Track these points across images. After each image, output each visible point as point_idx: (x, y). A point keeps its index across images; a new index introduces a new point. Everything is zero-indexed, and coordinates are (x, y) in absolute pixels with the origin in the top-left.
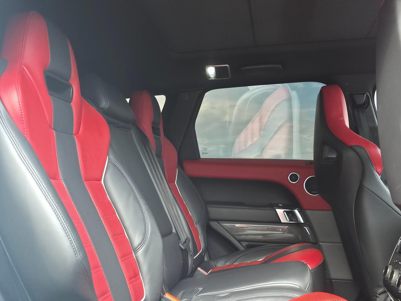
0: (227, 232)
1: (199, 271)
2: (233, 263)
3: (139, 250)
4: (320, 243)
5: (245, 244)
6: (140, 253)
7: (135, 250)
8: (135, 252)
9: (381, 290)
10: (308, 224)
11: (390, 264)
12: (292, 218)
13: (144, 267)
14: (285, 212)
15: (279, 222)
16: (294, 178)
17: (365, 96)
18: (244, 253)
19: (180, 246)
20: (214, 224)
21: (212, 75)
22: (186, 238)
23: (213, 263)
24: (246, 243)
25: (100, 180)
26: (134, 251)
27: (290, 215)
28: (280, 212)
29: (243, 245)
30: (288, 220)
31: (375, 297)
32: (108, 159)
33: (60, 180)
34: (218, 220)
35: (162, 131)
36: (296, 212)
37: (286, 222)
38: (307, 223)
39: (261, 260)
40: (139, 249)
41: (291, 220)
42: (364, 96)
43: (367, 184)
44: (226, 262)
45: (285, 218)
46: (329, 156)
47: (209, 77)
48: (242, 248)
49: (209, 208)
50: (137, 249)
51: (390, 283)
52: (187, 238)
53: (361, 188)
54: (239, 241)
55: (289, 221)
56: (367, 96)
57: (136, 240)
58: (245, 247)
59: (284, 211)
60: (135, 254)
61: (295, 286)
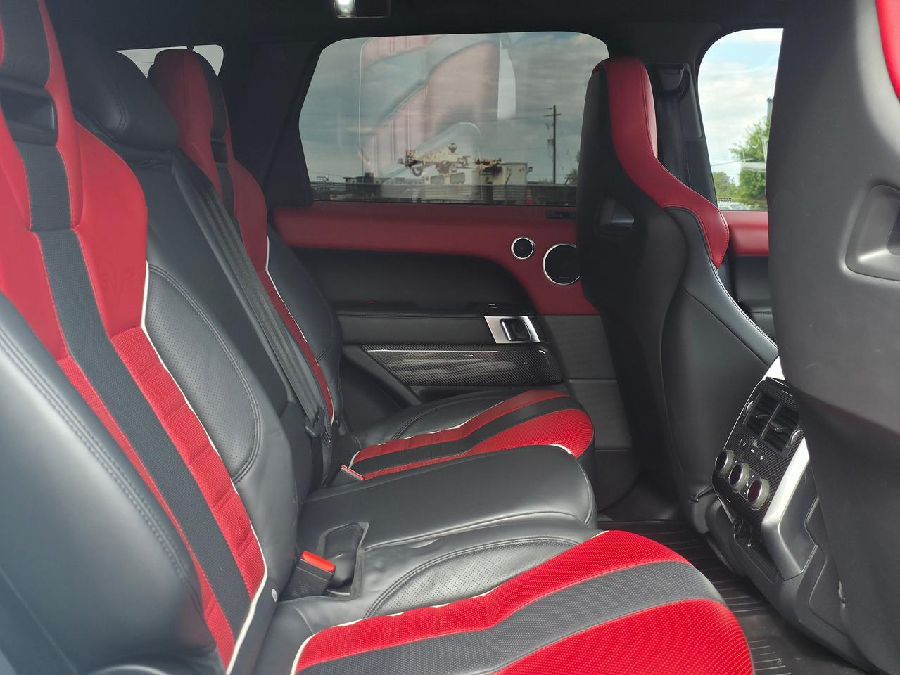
0: (380, 367)
1: (345, 473)
2: (400, 436)
3: (245, 475)
4: (571, 381)
5: (418, 389)
6: (246, 479)
7: (236, 476)
8: (235, 480)
9: (702, 490)
10: (547, 343)
11: (728, 448)
12: (516, 333)
13: (259, 511)
14: (503, 323)
15: (490, 342)
16: (522, 248)
17: (682, 71)
18: (423, 414)
19: (306, 432)
20: (352, 353)
21: (345, 7)
22: (316, 410)
23: (357, 439)
24: (422, 388)
25: (138, 324)
26: (234, 478)
27: (513, 327)
28: (492, 321)
29: (415, 391)
30: (510, 339)
31: (690, 501)
32: (149, 268)
33: (66, 357)
34: (360, 344)
35: (229, 148)
36: (527, 320)
37: (505, 341)
38: (546, 341)
39: (459, 426)
40: (245, 472)
41: (514, 337)
42: (679, 73)
43: (692, 289)
44: (385, 435)
45: (504, 334)
46: (614, 221)
47: (339, 12)
48: (414, 401)
49: (341, 319)
50: (239, 473)
51: (731, 489)
52: (318, 409)
53: (679, 295)
54: (407, 384)
55: (512, 340)
56: (686, 72)
57: (236, 455)
58: (419, 395)
59: (501, 321)
60: (235, 484)
61: (566, 515)
